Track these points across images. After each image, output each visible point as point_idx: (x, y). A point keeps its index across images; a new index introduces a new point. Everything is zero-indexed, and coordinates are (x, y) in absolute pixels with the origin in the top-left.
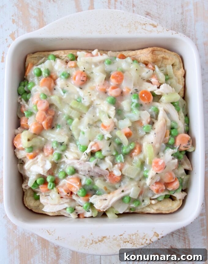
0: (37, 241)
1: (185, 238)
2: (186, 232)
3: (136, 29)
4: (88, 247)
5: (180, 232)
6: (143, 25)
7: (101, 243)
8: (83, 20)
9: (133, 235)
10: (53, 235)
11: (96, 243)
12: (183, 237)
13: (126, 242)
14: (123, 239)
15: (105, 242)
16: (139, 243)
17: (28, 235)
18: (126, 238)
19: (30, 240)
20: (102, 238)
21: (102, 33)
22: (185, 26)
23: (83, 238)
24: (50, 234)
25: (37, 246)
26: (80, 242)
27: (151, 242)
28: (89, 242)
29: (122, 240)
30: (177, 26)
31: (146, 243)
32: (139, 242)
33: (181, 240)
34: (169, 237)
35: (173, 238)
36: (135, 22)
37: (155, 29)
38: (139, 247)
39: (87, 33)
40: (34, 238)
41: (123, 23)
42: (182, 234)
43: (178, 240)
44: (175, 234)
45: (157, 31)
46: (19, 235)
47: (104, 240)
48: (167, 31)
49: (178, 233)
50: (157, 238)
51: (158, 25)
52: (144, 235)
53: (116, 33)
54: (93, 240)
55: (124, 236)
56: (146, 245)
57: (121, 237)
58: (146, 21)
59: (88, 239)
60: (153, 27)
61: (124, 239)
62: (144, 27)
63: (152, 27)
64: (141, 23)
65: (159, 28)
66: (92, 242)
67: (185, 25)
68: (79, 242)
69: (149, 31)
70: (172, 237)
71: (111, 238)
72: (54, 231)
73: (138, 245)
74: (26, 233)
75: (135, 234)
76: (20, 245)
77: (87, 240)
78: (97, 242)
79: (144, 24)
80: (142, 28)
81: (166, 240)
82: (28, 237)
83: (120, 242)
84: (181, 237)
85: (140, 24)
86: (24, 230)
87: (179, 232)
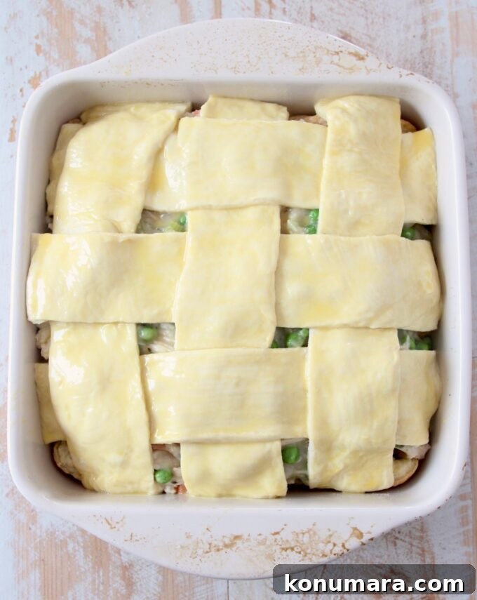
0: (81, 550)
1: (423, 550)
2: (427, 536)
3: (318, 62)
4: (199, 558)
5: (413, 536)
6: (332, 54)
7: (228, 550)
8: (198, 42)
9: (303, 534)
10: (118, 530)
11: (218, 550)
12: (418, 547)
13: (286, 550)
14: (280, 543)
15: (238, 548)
16: (316, 553)
17: (62, 537)
18: (287, 541)
19: (66, 547)
20: (232, 538)
21: (238, 72)
22: (430, 66)
23: (187, 537)
24: (112, 528)
25: (82, 561)
26: (182, 547)
27: (345, 551)
28: (200, 548)
29: (277, 545)
30: (411, 64)
31: (333, 552)
32: (317, 550)
33: (414, 555)
34: (387, 548)
35: (396, 549)
36: (316, 48)
37: (360, 63)
38: (316, 560)
39: (205, 71)
40: (76, 544)
41: (289, 49)
42: (418, 541)
43: (407, 555)
44: (401, 540)
45: (366, 67)
46: (40, 536)
47: (235, 543)
48: (389, 68)
49: (407, 539)
50: (358, 540)
51: (367, 56)
52: (328, 533)
53: (272, 73)
54: (210, 544)
55: (283, 534)
56: (332, 556)
57: (277, 536)
58: (340, 47)
59: (200, 541)
60: (357, 60)
61: (283, 541)
62: (335, 58)
63: (354, 59)
64: (328, 51)
65: (371, 62)
66: (210, 548)
67: (429, 63)
68: (179, 547)
69: (347, 69)
70: (394, 547)
71: (252, 539)
72: (122, 520)
73: (314, 557)
74: (57, 533)
75: (308, 532)
76: (43, 560)
77: (198, 543)
78: (221, 547)
79: (335, 52)
80: (332, 62)
81: (379, 554)
82: (61, 541)
83: (274, 548)
84: (413, 548)
85: (326, 51)
86: (52, 525)
87: (411, 537)
